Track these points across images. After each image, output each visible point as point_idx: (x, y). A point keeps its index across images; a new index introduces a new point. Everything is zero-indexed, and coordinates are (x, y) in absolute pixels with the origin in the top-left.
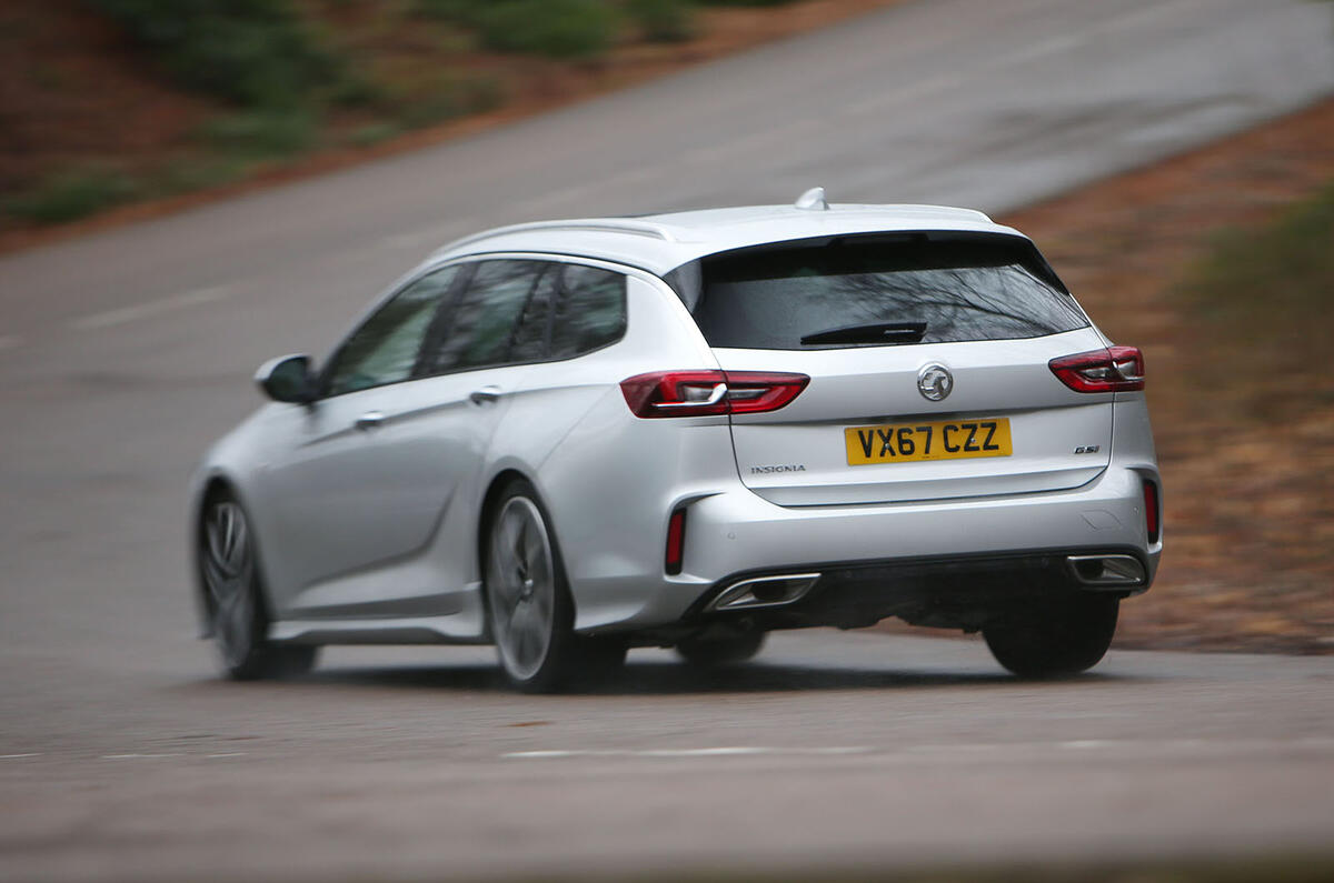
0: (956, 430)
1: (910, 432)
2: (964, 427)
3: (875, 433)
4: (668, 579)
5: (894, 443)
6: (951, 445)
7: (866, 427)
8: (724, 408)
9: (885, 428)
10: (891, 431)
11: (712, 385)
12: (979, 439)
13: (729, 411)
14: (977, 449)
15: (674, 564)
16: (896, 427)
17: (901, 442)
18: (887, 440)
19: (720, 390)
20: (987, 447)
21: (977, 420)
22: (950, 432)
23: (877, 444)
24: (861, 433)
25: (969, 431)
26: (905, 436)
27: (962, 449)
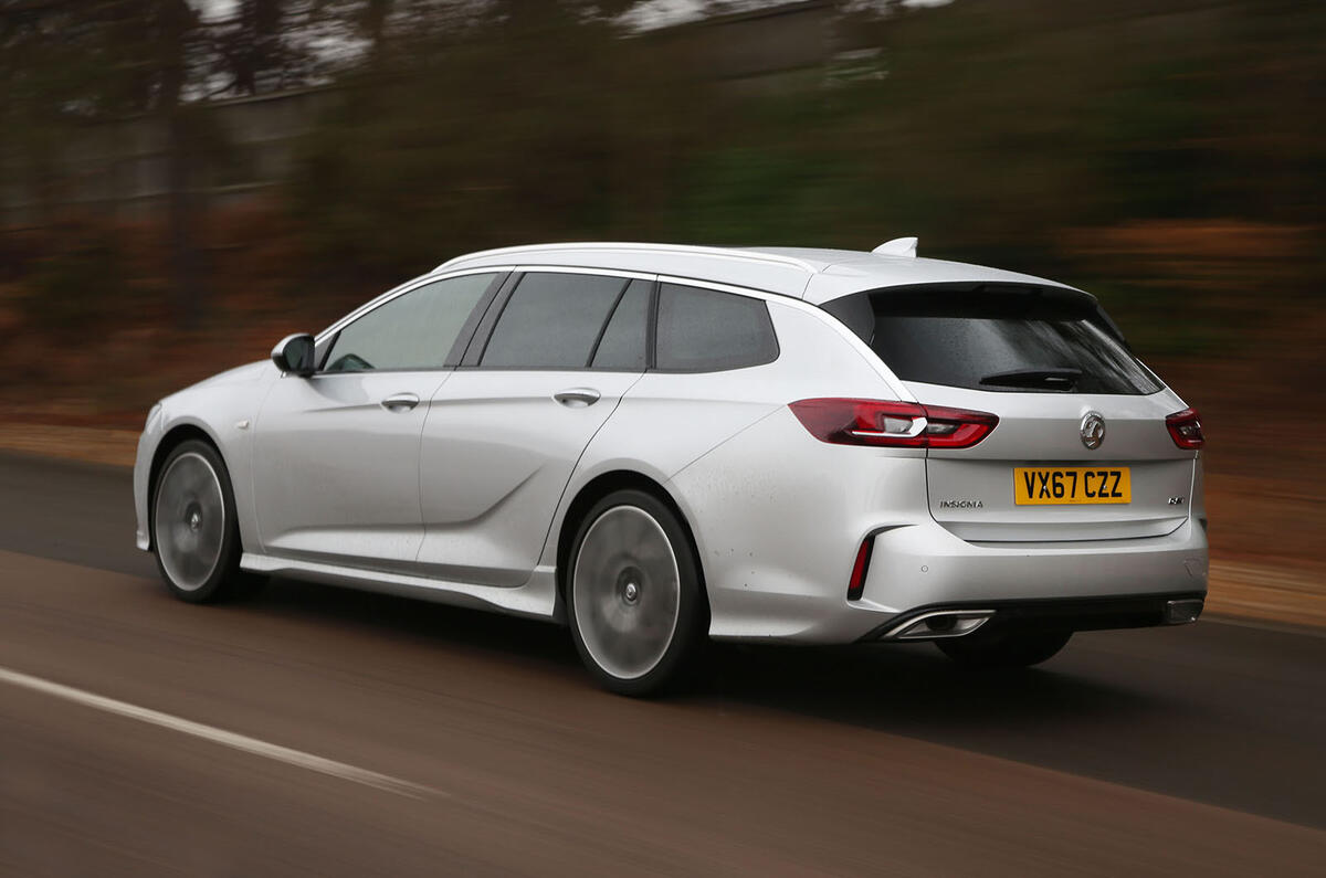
0: (1093, 476)
1: (1061, 476)
2: (1099, 474)
3: (1037, 476)
4: (852, 605)
5: (1049, 485)
6: (1090, 491)
7: (1030, 471)
8: (924, 441)
9: (1044, 471)
10: (1048, 474)
11: (910, 418)
12: (1108, 488)
13: (926, 445)
14: (1106, 495)
15: (855, 591)
16: (1052, 471)
17: (1055, 485)
18: (1044, 482)
19: (919, 425)
20: (1115, 494)
21: (1109, 470)
22: (1089, 478)
23: (1038, 485)
24: (1026, 474)
25: (1102, 478)
26: (1058, 480)
27: (1097, 495)
